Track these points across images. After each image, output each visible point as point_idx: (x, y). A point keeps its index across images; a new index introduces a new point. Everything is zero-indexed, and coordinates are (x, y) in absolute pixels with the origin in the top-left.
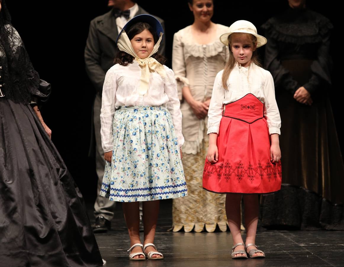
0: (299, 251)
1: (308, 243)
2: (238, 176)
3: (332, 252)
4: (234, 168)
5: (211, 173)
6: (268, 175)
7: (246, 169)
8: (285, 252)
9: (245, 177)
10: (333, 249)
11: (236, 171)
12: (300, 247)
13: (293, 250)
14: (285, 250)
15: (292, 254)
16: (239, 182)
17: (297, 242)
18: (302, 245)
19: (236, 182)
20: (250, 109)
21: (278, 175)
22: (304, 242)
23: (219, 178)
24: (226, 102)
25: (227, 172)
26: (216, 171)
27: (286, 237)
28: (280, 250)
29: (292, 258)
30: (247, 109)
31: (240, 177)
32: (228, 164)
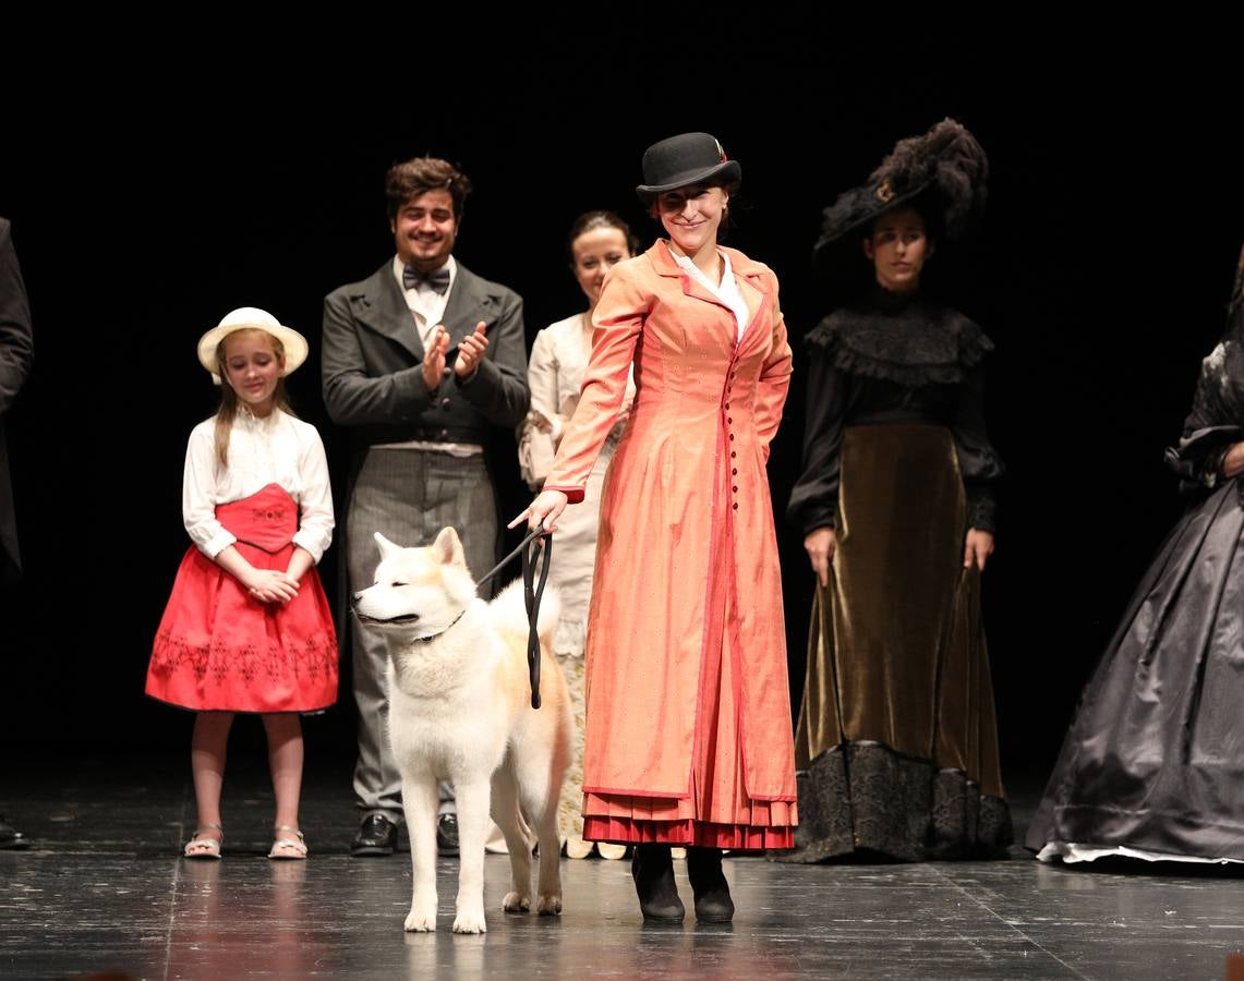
0: (1005, 940)
1: (1029, 917)
2: (244, 671)
3: (1093, 944)
4: (234, 654)
5: (178, 663)
6: (310, 669)
7: (265, 656)
8: (965, 939)
9: (260, 675)
10: (1096, 936)
11: (240, 661)
12: (1008, 927)
13: (985, 935)
14: (964, 936)
15: (984, 947)
16: (247, 687)
17: (1001, 913)
18: (1013, 922)
19: (239, 686)
20: (272, 519)
21: (331, 669)
22: (1018, 912)
23: (200, 677)
24: (220, 501)
25: (220, 664)
26: (191, 659)
27: (970, 896)
28: (953, 935)
29: (984, 958)
30: (267, 518)
31: (248, 675)
32: (220, 644)
